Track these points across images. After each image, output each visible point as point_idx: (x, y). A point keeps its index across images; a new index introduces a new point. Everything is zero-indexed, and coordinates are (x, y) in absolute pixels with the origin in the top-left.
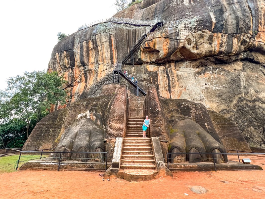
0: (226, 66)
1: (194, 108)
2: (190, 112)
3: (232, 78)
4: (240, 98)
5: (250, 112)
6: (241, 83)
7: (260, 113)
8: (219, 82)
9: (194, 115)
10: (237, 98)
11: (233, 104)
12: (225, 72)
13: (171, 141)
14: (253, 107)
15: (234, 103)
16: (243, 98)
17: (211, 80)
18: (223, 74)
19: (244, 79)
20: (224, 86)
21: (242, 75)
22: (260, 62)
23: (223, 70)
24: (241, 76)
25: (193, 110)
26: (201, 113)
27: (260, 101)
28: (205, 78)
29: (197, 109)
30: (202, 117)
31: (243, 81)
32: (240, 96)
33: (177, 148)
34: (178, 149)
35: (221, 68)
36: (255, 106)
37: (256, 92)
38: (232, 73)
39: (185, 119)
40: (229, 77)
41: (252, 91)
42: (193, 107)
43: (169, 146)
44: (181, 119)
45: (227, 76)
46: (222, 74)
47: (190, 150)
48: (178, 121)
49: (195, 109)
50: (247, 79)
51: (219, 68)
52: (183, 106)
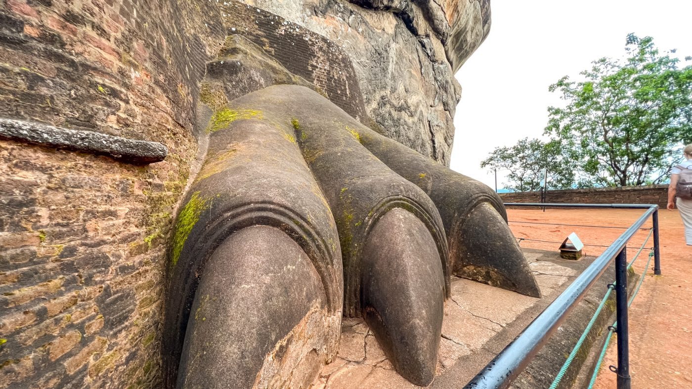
0: (371, 15)
1: (324, 52)
2: (310, 62)
3: (377, 48)
4: (383, 98)
5: (392, 131)
6: (389, 65)
7: (404, 134)
8: (354, 48)
9: (324, 79)
10: (378, 97)
11: (371, 109)
12: (367, 29)
13: (207, 167)
14: (397, 121)
15: (372, 106)
16: (387, 99)
17: (339, 38)
18: (363, 32)
19: (395, 58)
20: (361, 62)
21: (393, 45)
22: (419, 33)
23: (364, 22)
24: (392, 49)
25: (322, 58)
26: (345, 78)
27: (407, 111)
28: (326, 28)
29: (335, 62)
30: (348, 93)
31: (393, 61)
32: (383, 93)
33: (275, 224)
34: (290, 232)
35: (360, 15)
36: (400, 120)
37: (406, 92)
38: (378, 36)
39: (290, 82)
40: (373, 44)
41: (401, 89)
42: (321, 49)
43: (181, 209)
44: (273, 75)
45: (369, 40)
46: (360, 30)
47: (376, 221)
48: (262, 81)
49: (328, 59)
50: (398, 59)
51: (358, 13)
52: (283, 33)
